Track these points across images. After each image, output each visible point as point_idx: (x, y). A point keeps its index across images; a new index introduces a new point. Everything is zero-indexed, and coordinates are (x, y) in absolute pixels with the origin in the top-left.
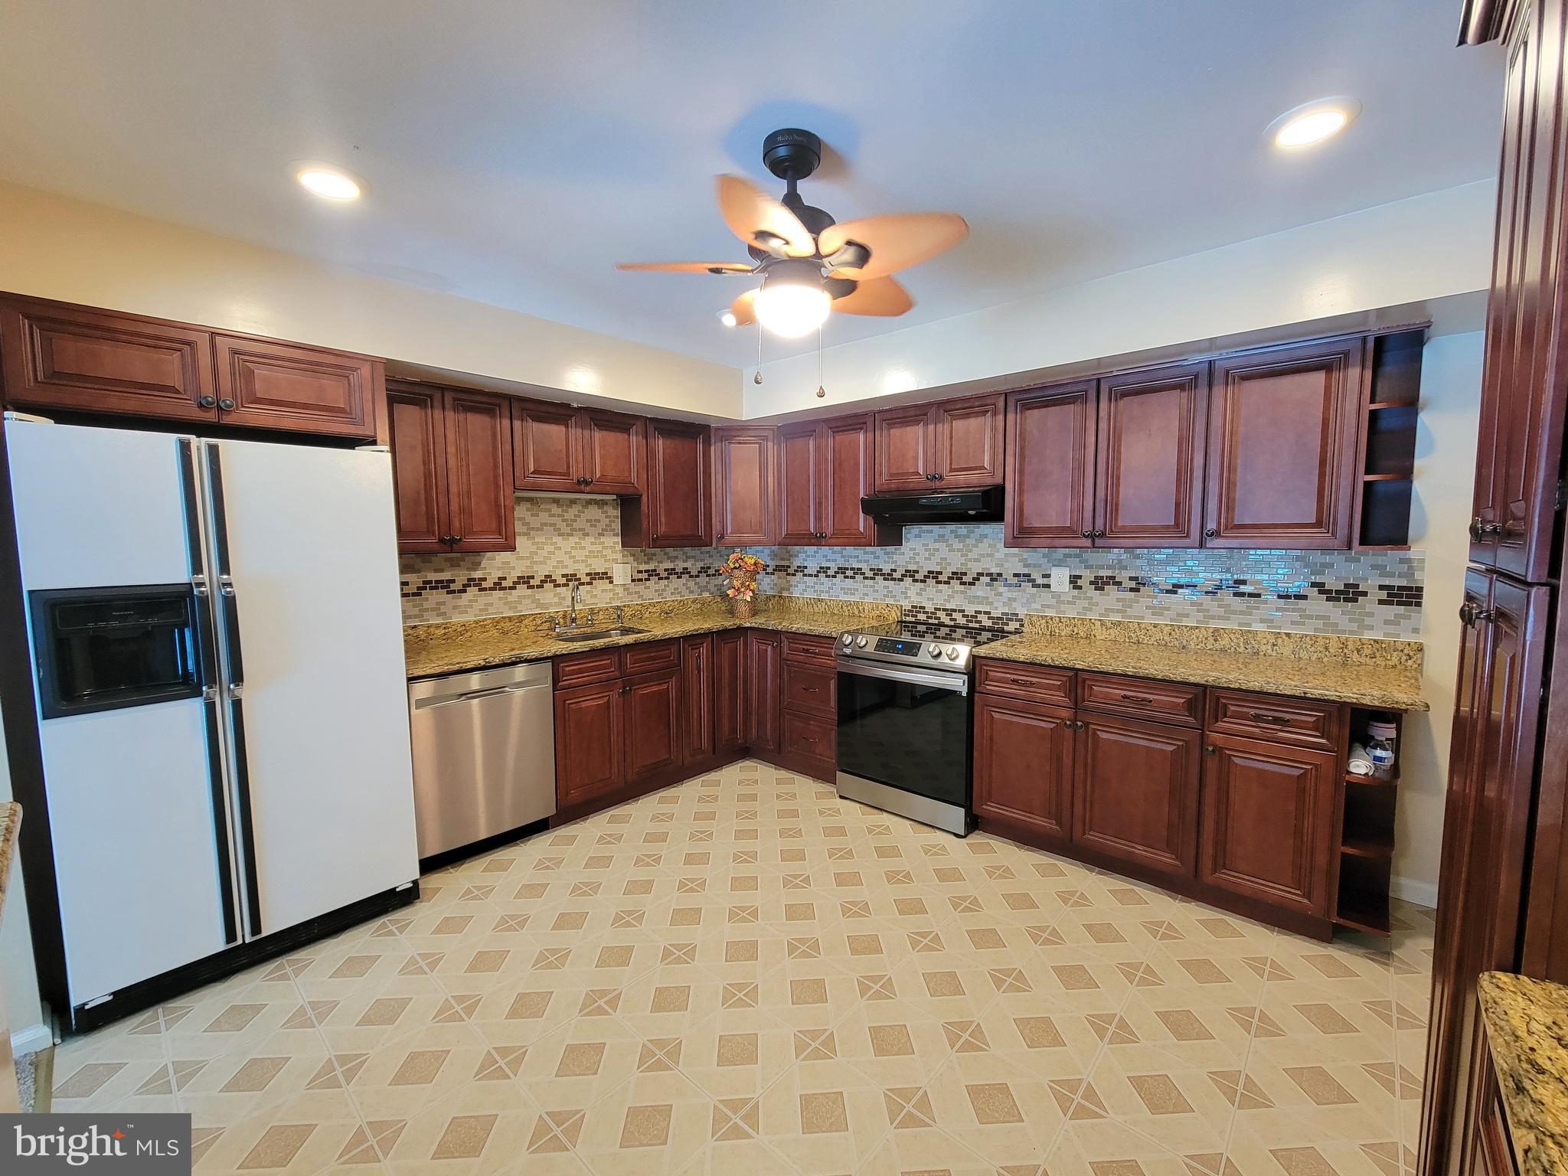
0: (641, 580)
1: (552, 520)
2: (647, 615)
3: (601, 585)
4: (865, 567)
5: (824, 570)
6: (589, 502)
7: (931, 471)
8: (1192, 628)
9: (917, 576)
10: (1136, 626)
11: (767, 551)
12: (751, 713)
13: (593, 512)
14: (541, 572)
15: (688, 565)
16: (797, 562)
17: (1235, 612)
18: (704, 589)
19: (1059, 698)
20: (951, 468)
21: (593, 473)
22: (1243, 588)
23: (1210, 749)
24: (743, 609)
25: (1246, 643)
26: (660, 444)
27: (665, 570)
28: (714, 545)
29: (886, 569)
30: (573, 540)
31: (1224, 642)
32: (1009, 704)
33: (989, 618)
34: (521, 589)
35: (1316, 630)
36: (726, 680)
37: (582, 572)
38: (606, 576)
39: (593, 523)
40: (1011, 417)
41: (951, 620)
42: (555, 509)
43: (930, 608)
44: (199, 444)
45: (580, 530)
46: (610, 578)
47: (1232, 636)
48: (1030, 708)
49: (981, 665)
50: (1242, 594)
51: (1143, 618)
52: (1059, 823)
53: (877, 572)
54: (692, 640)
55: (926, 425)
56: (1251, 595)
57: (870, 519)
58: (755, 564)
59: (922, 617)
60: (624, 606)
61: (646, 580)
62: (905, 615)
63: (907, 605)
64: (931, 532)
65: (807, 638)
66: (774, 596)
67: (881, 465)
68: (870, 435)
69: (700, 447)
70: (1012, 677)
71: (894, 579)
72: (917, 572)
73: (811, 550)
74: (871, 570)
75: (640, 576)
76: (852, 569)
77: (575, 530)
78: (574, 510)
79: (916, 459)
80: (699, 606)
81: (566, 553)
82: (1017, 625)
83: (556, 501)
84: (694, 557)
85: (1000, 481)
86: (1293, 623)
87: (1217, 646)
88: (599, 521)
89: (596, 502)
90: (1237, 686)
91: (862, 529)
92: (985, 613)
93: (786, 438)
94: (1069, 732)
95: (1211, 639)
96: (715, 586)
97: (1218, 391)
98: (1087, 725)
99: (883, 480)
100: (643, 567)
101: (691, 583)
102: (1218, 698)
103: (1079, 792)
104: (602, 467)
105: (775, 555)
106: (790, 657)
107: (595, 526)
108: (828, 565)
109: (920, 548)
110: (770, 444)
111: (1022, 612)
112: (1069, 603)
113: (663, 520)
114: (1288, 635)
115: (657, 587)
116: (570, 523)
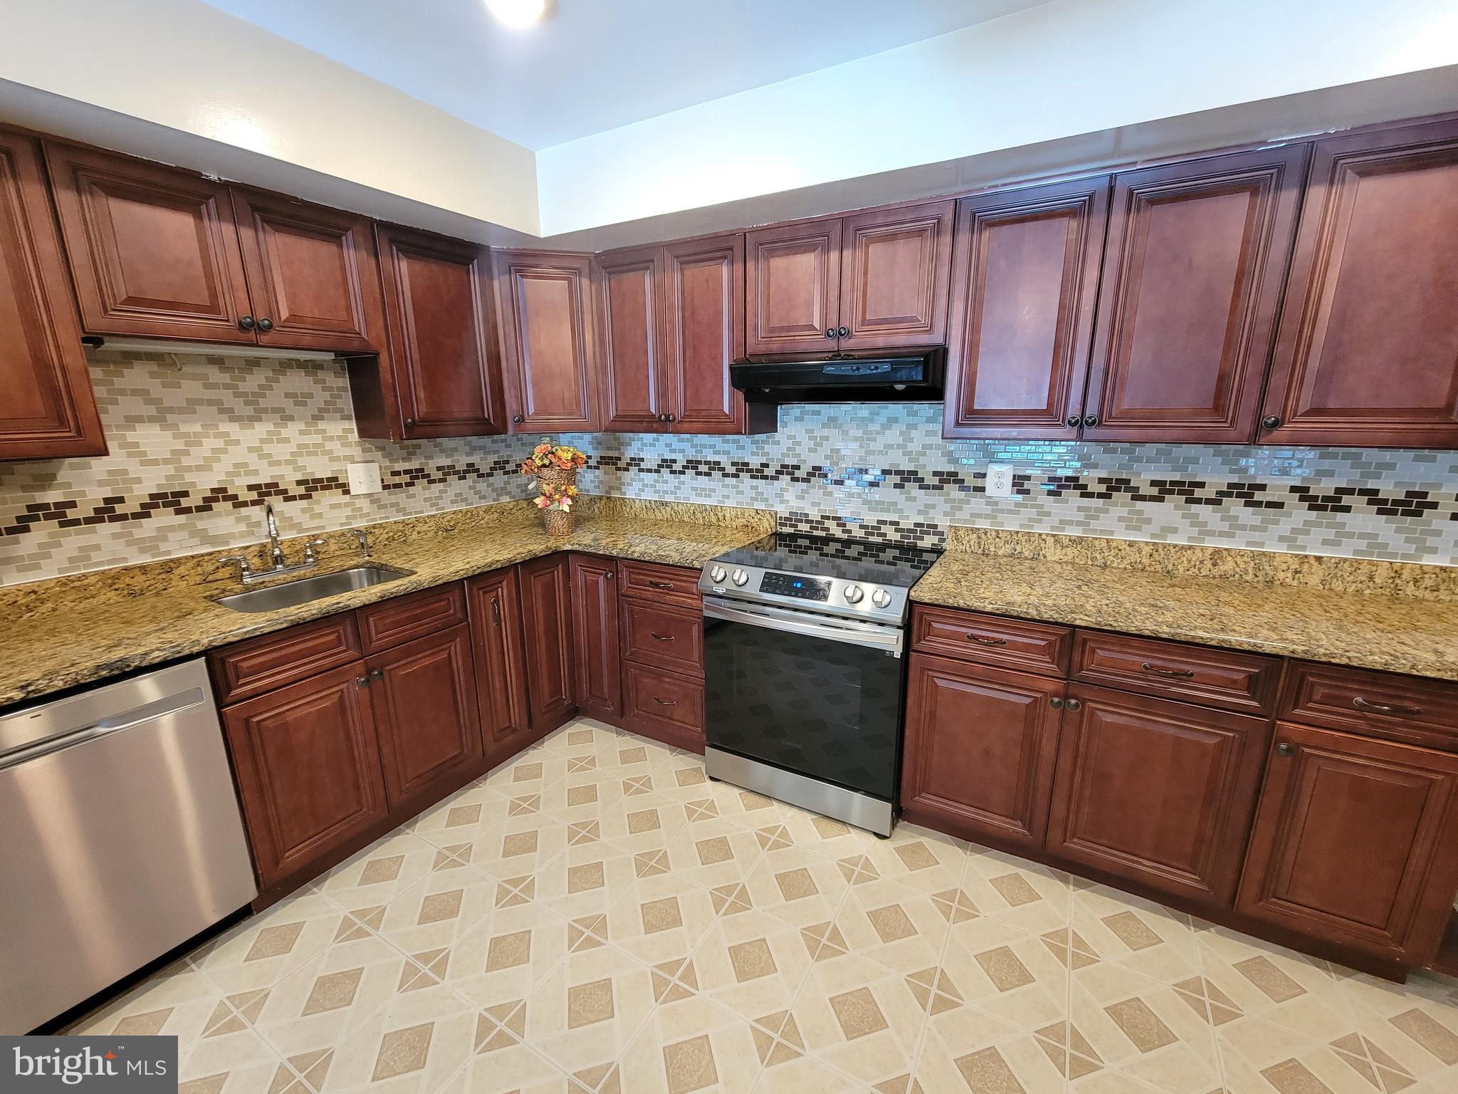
0: (399, 486)
2: (415, 536)
3: (326, 499)
4: (725, 461)
5: (667, 464)
6: (286, 365)
7: (833, 323)
8: (1183, 548)
9: (797, 474)
10: (1104, 544)
11: (587, 437)
12: (580, 665)
13: (297, 381)
14: (203, 484)
15: (475, 459)
16: (630, 453)
17: (1243, 527)
18: (503, 491)
19: (1044, 663)
20: (864, 318)
21: (272, 309)
22: (1258, 496)
23: (1283, 746)
24: (559, 523)
25: (1258, 568)
26: (403, 267)
27: (439, 469)
28: (510, 432)
29: (755, 462)
30: (262, 429)
31: (1227, 566)
32: (963, 668)
33: (897, 530)
34: (164, 518)
35: (1356, 552)
36: (540, 628)
37: (289, 478)
38: (335, 483)
39: (301, 400)
40: (963, 238)
41: (844, 531)
42: (214, 374)
43: (815, 515)
45: (275, 410)
46: (344, 485)
47: (1239, 559)
48: (997, 675)
49: (922, 614)
50: (1259, 504)
51: (1112, 532)
52: (1029, 825)
53: (742, 467)
54: (484, 579)
55: (827, 249)
56: (1270, 505)
57: (740, 396)
58: (573, 460)
59: (804, 527)
60: (374, 527)
61: (408, 485)
62: (781, 524)
63: (783, 511)
64: (818, 413)
65: (656, 567)
66: (601, 498)
67: (756, 315)
68: (739, 267)
69: (475, 280)
70: (970, 632)
71: (766, 477)
72: (798, 467)
73: (648, 437)
74: (733, 464)
75: (397, 480)
76: (707, 463)
77: (265, 411)
78: (253, 381)
79: (809, 305)
80: (496, 515)
81: (251, 449)
82: (935, 539)
83: (215, 360)
84: (482, 448)
85: (940, 340)
86: (1326, 542)
87: (1216, 572)
88: (311, 396)
89: (301, 365)
91: (726, 410)
92: (892, 523)
93: (609, 273)
94: (1054, 714)
95: (1208, 564)
96: (518, 486)
97: (1316, 194)
98: (1084, 701)
99: (759, 342)
100: (401, 466)
101: (482, 485)
102: (1304, 676)
103: (1061, 790)
104: (292, 300)
105: (600, 443)
106: (631, 593)
107: (305, 404)
108: (673, 456)
109: (801, 436)
110: (585, 282)
111: (943, 523)
113: (422, 395)
114: (1319, 559)
115: (427, 494)
116: (251, 399)
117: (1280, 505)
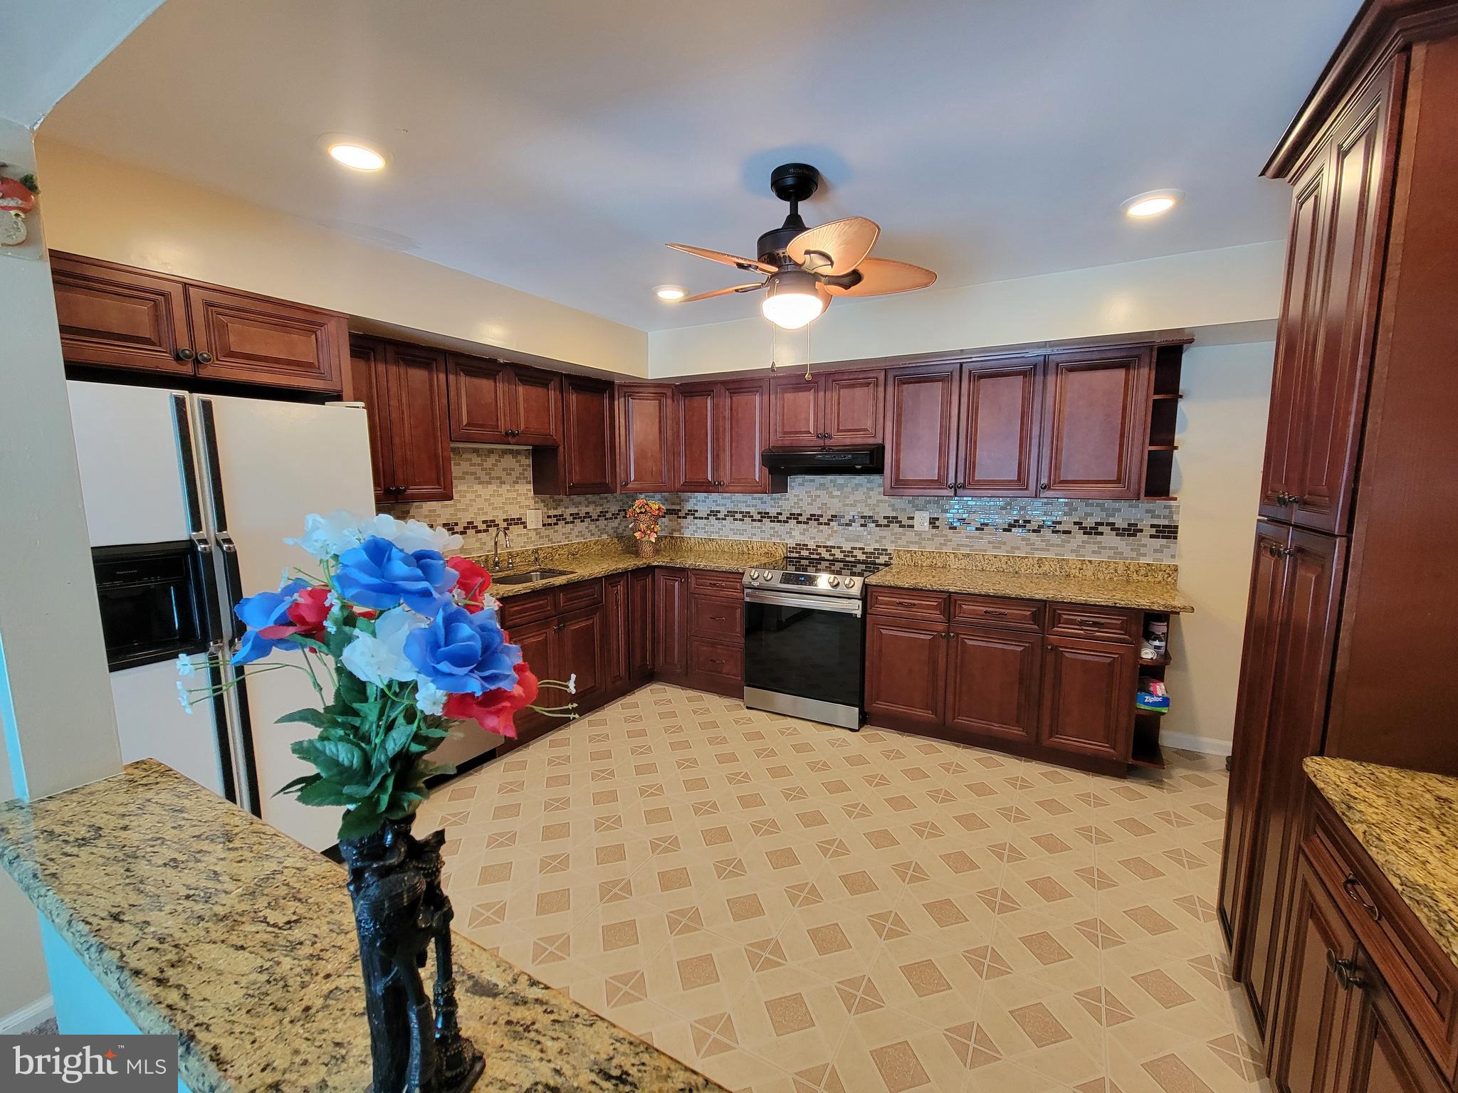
0: (550, 525)
1: (473, 469)
2: (557, 557)
3: (516, 530)
4: (753, 511)
5: (714, 513)
6: (505, 452)
7: (821, 431)
8: (1022, 558)
9: (801, 519)
10: (981, 557)
11: (658, 496)
12: (658, 643)
13: (508, 461)
14: (466, 519)
15: (590, 509)
16: (689, 506)
17: (1053, 545)
18: (603, 531)
19: (936, 615)
20: (838, 429)
21: (518, 426)
22: (1058, 527)
23: (1049, 647)
24: (647, 549)
25: (1061, 568)
26: (573, 398)
27: (571, 515)
28: (618, 491)
29: (773, 512)
30: (492, 487)
31: (1046, 568)
32: (895, 623)
33: (863, 553)
35: (1109, 557)
36: (638, 614)
37: (500, 518)
38: (520, 522)
39: (508, 471)
40: (890, 389)
41: (830, 555)
42: (476, 460)
43: (812, 545)
44: (194, 400)
45: (498, 478)
46: (524, 523)
47: (1051, 563)
48: (912, 625)
49: (872, 592)
50: (1057, 532)
51: (985, 551)
52: (934, 712)
53: (764, 515)
54: (612, 578)
55: (817, 391)
56: (1065, 532)
57: (766, 470)
58: (659, 509)
59: (805, 553)
60: (538, 549)
61: (555, 524)
62: (790, 552)
63: (791, 543)
64: (813, 481)
65: (714, 574)
66: (666, 537)
67: (776, 424)
68: (766, 397)
69: (606, 402)
70: (898, 600)
71: (780, 521)
72: (801, 515)
73: (701, 496)
74: (759, 513)
75: (550, 521)
76: (741, 513)
77: (493, 478)
78: (491, 460)
79: (808, 420)
80: (600, 547)
81: (486, 500)
82: (886, 558)
83: (476, 451)
84: (594, 502)
85: (881, 442)
86: (1094, 552)
87: (1041, 571)
88: (513, 470)
89: (511, 452)
90: (1069, 600)
91: (757, 478)
92: (860, 549)
93: (685, 397)
94: (943, 642)
95: (1036, 566)
96: (613, 528)
97: (1051, 379)
98: (958, 635)
99: (776, 439)
100: (552, 512)
101: (593, 527)
102: (1055, 610)
103: (950, 689)
104: (527, 418)
105: (666, 500)
106: (698, 591)
107: (510, 474)
108: (718, 508)
109: (803, 495)
110: (669, 401)
111: (890, 548)
112: (929, 539)
113: (577, 469)
114: (1090, 561)
115: (564, 530)
116: (488, 472)
117: (1069, 532)
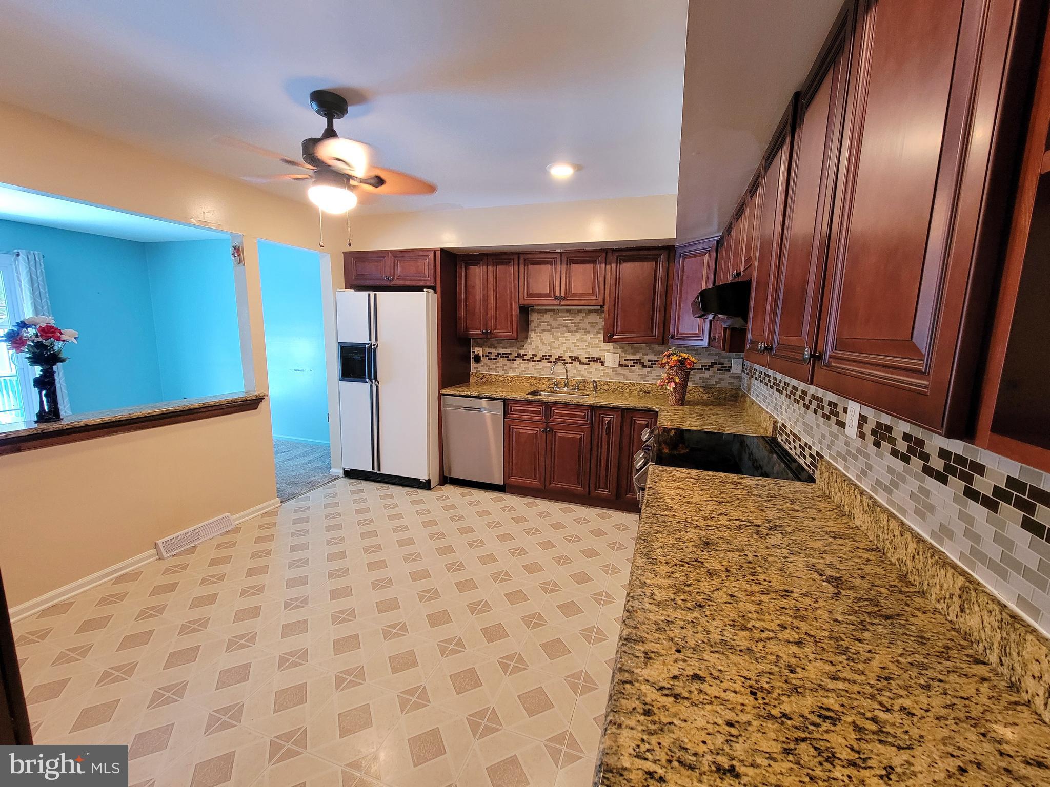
0: (627, 366)
1: (564, 323)
3: (595, 366)
13: (593, 318)
14: (556, 354)
27: (649, 361)
30: (578, 335)
34: (545, 363)
37: (583, 356)
38: (599, 360)
39: (593, 325)
42: (568, 316)
45: (583, 329)
46: (603, 362)
60: (609, 382)
61: (631, 366)
75: (627, 363)
77: (580, 329)
78: (579, 317)
81: (572, 343)
83: (568, 311)
88: (597, 323)
100: (630, 357)
107: (595, 327)
115: (640, 372)
116: (576, 325)
